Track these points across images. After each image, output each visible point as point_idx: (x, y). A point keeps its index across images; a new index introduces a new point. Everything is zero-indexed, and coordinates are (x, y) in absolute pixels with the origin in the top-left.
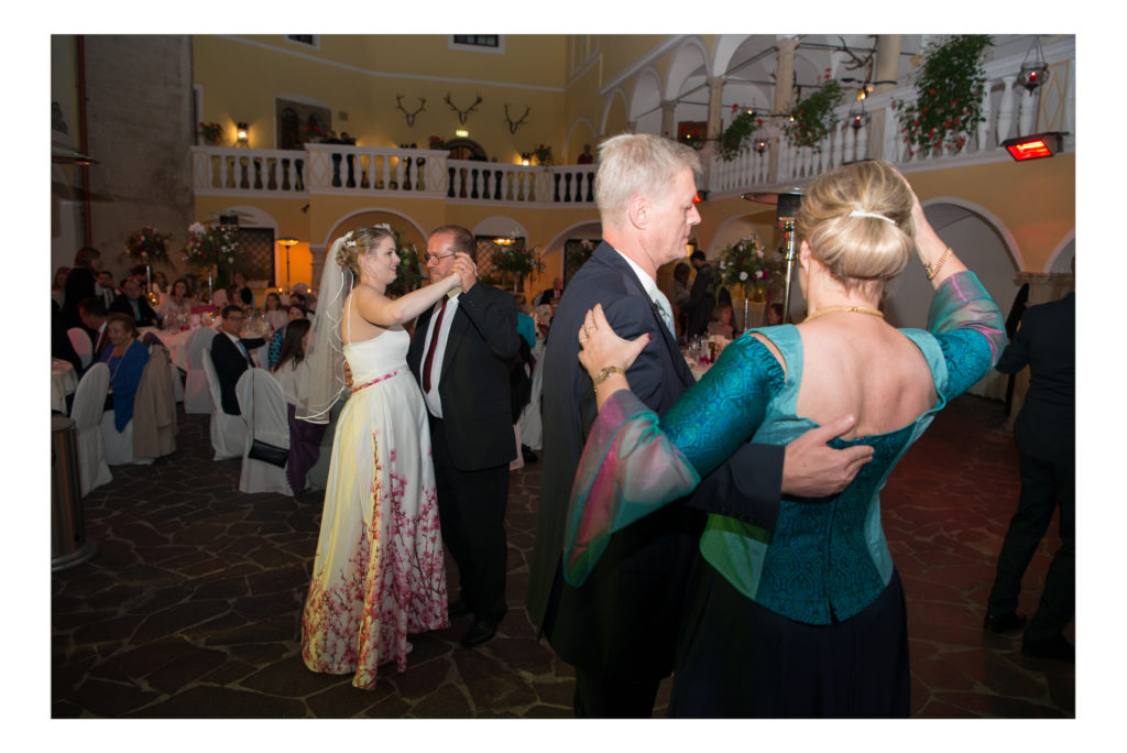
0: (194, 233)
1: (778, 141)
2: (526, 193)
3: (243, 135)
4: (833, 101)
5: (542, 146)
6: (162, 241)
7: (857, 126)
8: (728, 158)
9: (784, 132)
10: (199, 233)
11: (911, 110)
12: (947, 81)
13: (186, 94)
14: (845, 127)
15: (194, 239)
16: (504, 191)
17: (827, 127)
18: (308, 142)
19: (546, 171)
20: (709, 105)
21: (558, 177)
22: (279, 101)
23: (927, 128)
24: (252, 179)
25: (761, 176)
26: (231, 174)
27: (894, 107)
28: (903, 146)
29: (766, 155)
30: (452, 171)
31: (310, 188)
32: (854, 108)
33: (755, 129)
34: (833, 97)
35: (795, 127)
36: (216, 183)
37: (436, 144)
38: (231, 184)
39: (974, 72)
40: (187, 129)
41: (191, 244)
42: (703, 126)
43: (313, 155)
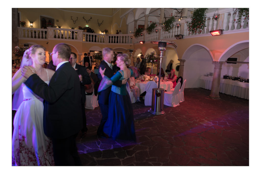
0: (16, 49)
1: (160, 30)
2: (102, 41)
3: (32, 24)
4: (173, 21)
7: (178, 27)
8: (149, 34)
10: (18, 49)
11: (190, 23)
12: (198, 17)
14: (175, 27)
16: (97, 40)
17: (171, 27)
19: (107, 35)
20: (145, 21)
21: (110, 37)
22: (41, 16)
23: (193, 28)
24: (34, 36)
25: (157, 38)
26: (28, 34)
27: (186, 23)
28: (188, 32)
29: (158, 33)
31: (48, 38)
32: (177, 23)
33: (155, 27)
34: (173, 20)
35: (164, 27)
37: (80, 28)
38: (28, 37)
39: (204, 15)
40: (17, 23)
41: (16, 51)
42: (144, 26)
43: (49, 30)
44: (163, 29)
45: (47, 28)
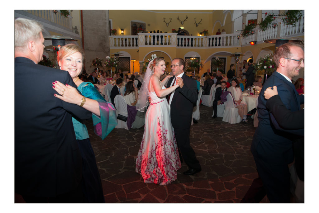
0: (107, 59)
1: (280, 24)
2: (200, 44)
3: (122, 32)
5: (205, 30)
6: (101, 61)
8: (264, 30)
9: (283, 20)
10: (109, 59)
13: (108, 22)
15: (108, 61)
16: (194, 44)
17: (298, 18)
18: (139, 33)
19: (206, 37)
20: (258, 14)
21: (210, 39)
22: (132, 22)
24: (124, 44)
25: (275, 35)
26: (119, 42)
29: (276, 28)
30: (178, 39)
31: (139, 45)
33: (273, 20)
35: (286, 18)
36: (115, 45)
37: (174, 31)
38: (119, 45)
40: (108, 31)
41: (107, 62)
42: (256, 20)
43: (140, 36)
44: (285, 23)
45: (137, 35)
